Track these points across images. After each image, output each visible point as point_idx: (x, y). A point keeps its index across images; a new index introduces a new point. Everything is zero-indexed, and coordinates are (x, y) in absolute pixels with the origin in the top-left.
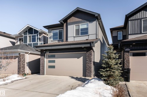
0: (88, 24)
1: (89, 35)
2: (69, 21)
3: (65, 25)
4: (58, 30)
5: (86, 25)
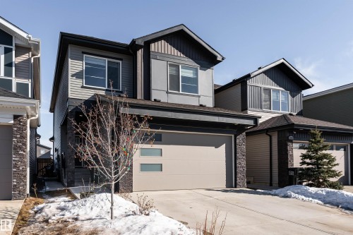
0: (197, 70)
2: (153, 47)
3: (140, 53)
5: (192, 71)
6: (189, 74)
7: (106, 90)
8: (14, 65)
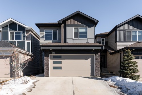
0: (86, 28)
1: (87, 39)
2: (67, 23)
3: (62, 26)
4: (52, 30)
5: (85, 29)
6: (83, 30)
7: (52, 41)
8: (25, 36)
